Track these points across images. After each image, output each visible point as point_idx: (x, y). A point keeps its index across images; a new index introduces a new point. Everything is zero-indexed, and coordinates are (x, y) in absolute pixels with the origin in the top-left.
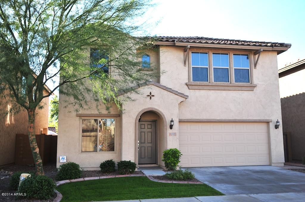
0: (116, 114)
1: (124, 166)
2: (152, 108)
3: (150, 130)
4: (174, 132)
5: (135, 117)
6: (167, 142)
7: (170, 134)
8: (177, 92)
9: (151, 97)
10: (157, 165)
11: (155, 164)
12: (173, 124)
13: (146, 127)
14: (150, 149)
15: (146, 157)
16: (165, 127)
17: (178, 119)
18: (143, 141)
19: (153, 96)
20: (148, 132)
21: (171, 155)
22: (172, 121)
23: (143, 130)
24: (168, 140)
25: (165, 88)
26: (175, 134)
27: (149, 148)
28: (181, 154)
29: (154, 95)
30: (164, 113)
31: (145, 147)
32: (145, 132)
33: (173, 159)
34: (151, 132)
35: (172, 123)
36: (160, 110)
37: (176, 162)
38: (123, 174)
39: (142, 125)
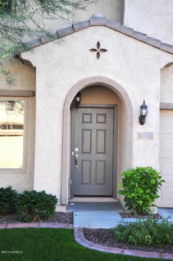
0: (27, 91)
1: (27, 203)
2: (101, 78)
3: (103, 126)
4: (149, 131)
5: (63, 97)
6: (131, 153)
7: (140, 136)
8: (158, 41)
9: (98, 53)
10: (116, 198)
11: (111, 196)
12: (147, 113)
13: (94, 120)
14: (101, 165)
15: (92, 183)
16: (129, 120)
17: (159, 104)
18: (86, 149)
19: (104, 50)
20: (98, 130)
21: (138, 181)
22: (144, 107)
23: (87, 126)
24: (135, 148)
25: (130, 33)
26: (150, 136)
27: (99, 163)
28: (161, 179)
29: (106, 49)
30: (127, 90)
31: (90, 161)
32: (90, 130)
33: (142, 191)
34: (105, 131)
35: (144, 112)
36: (119, 82)
37: (148, 196)
38: (26, 222)
39: (85, 116)
